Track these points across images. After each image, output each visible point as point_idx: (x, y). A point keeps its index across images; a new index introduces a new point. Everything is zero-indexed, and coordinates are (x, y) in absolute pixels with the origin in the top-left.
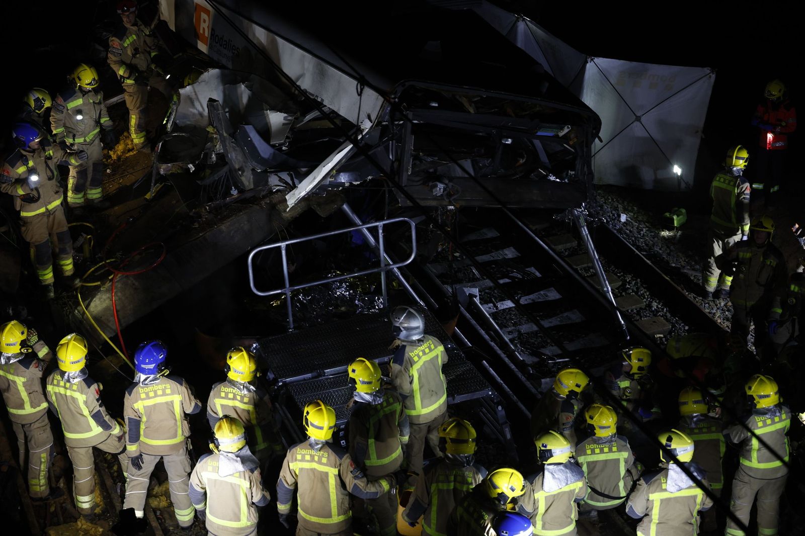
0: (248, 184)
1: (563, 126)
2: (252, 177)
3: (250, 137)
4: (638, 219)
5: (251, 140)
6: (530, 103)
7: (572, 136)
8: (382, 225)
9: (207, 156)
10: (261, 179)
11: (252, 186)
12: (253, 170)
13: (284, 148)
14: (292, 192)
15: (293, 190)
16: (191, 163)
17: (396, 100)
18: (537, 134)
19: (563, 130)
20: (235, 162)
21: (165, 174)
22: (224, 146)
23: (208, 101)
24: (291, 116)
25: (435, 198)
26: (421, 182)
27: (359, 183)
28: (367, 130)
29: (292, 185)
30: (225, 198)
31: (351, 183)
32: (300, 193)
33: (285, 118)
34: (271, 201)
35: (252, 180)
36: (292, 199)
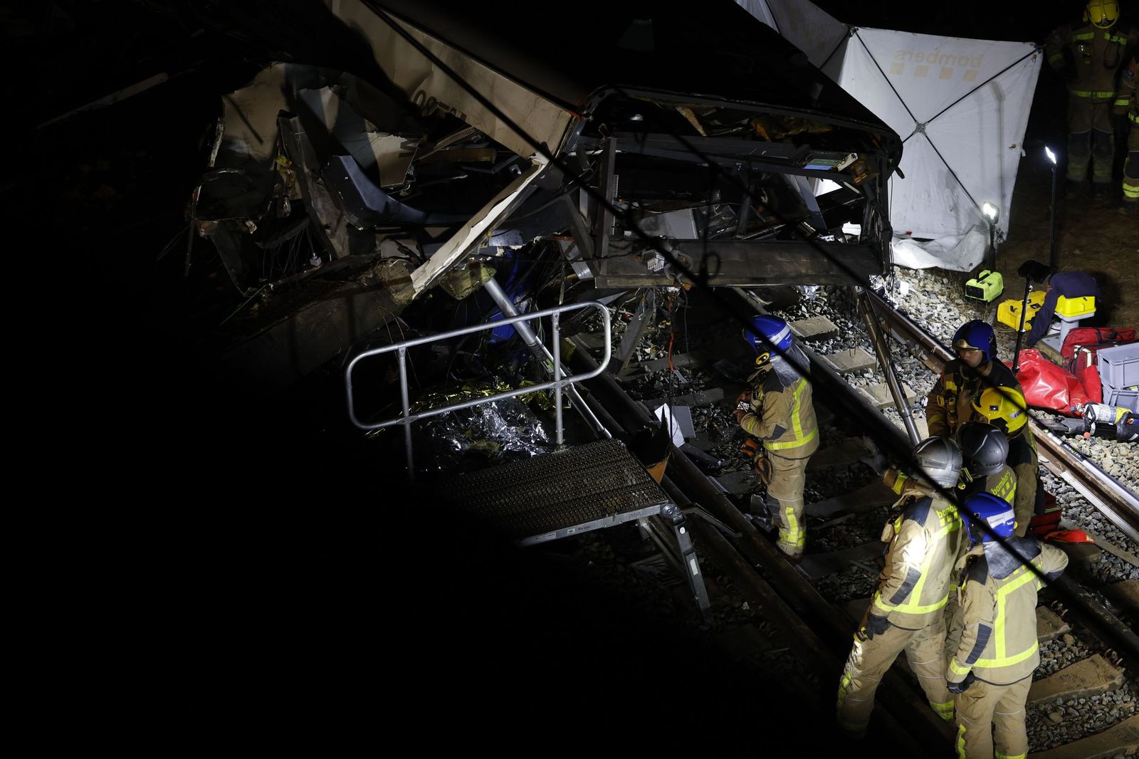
0: (341, 248)
1: (845, 153)
2: (347, 237)
3: (348, 175)
4: (927, 289)
5: (350, 179)
6: (793, 118)
7: (859, 169)
8: (558, 314)
9: (278, 205)
10: (363, 242)
11: (346, 253)
12: (349, 226)
13: (402, 193)
14: (420, 269)
15: (422, 264)
16: (252, 219)
17: (591, 118)
18: (806, 168)
19: (845, 161)
20: (321, 214)
21: (208, 236)
22: (304, 188)
23: (278, 116)
24: (413, 142)
25: (652, 274)
26: (630, 250)
27: (520, 247)
28: (543, 167)
29: (419, 255)
30: (300, 271)
31: (507, 248)
32: (434, 269)
33: (403, 145)
34: (375, 275)
35: (347, 242)
36: (421, 280)
